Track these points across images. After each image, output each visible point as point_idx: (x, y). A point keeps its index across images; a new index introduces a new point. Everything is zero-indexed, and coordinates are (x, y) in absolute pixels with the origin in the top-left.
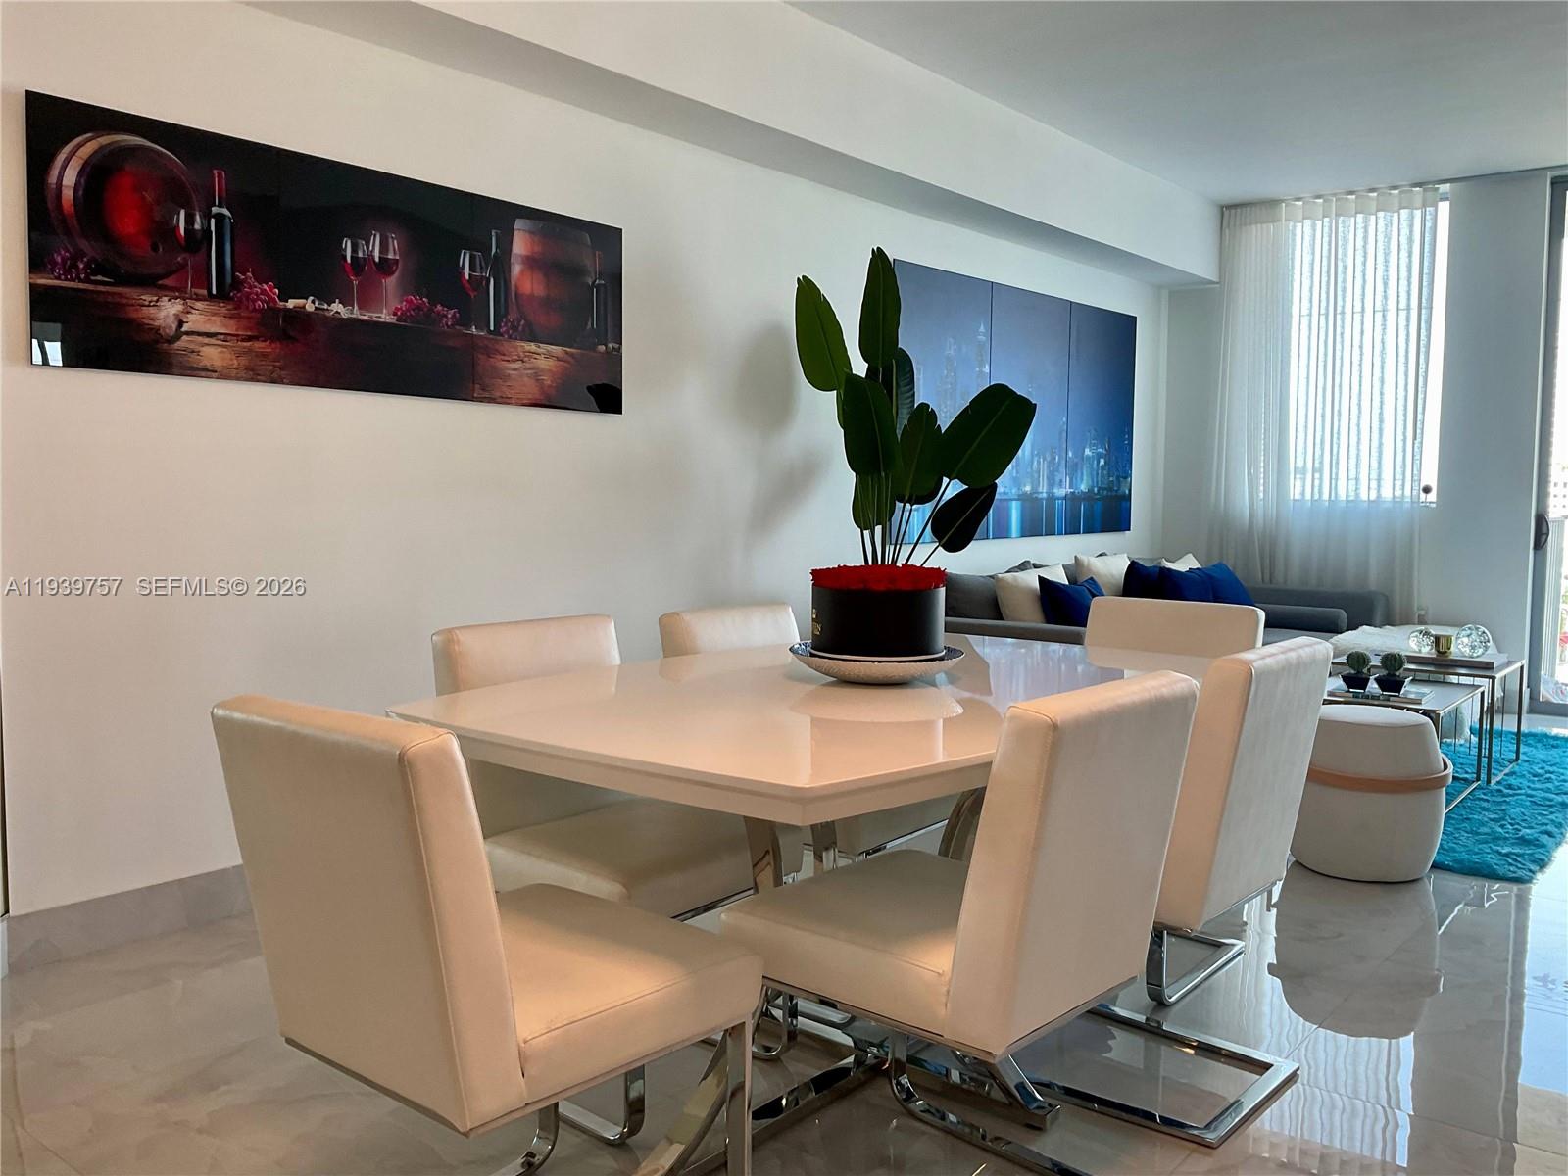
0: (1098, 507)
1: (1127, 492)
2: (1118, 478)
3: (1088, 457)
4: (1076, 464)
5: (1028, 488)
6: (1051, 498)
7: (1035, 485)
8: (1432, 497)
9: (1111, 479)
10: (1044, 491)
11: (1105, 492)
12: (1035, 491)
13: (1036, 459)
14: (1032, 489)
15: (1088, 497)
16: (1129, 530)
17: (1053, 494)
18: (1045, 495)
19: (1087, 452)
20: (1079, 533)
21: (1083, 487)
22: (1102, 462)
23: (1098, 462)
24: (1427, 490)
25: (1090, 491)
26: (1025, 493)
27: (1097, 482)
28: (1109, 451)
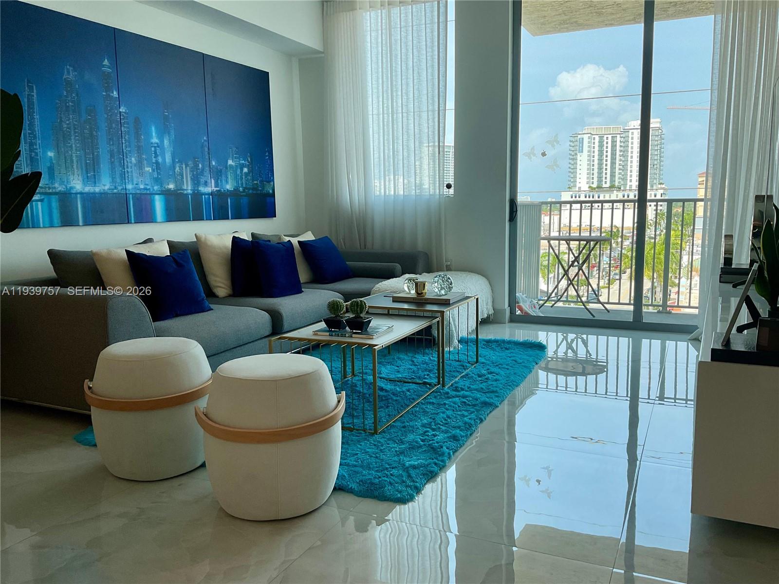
0: (245, 201)
1: (271, 191)
2: (261, 182)
3: (231, 166)
4: (221, 171)
5: (171, 186)
6: (197, 195)
7: (179, 182)
8: (452, 191)
9: (255, 182)
10: (189, 188)
11: (251, 191)
12: (179, 188)
13: (178, 165)
14: (176, 186)
15: (235, 193)
16: (275, 217)
17: (198, 190)
18: (190, 192)
19: (230, 162)
20: (229, 219)
21: (229, 187)
22: (245, 170)
23: (242, 170)
24: (449, 186)
25: (236, 190)
26: (169, 190)
27: (242, 183)
28: (251, 163)
